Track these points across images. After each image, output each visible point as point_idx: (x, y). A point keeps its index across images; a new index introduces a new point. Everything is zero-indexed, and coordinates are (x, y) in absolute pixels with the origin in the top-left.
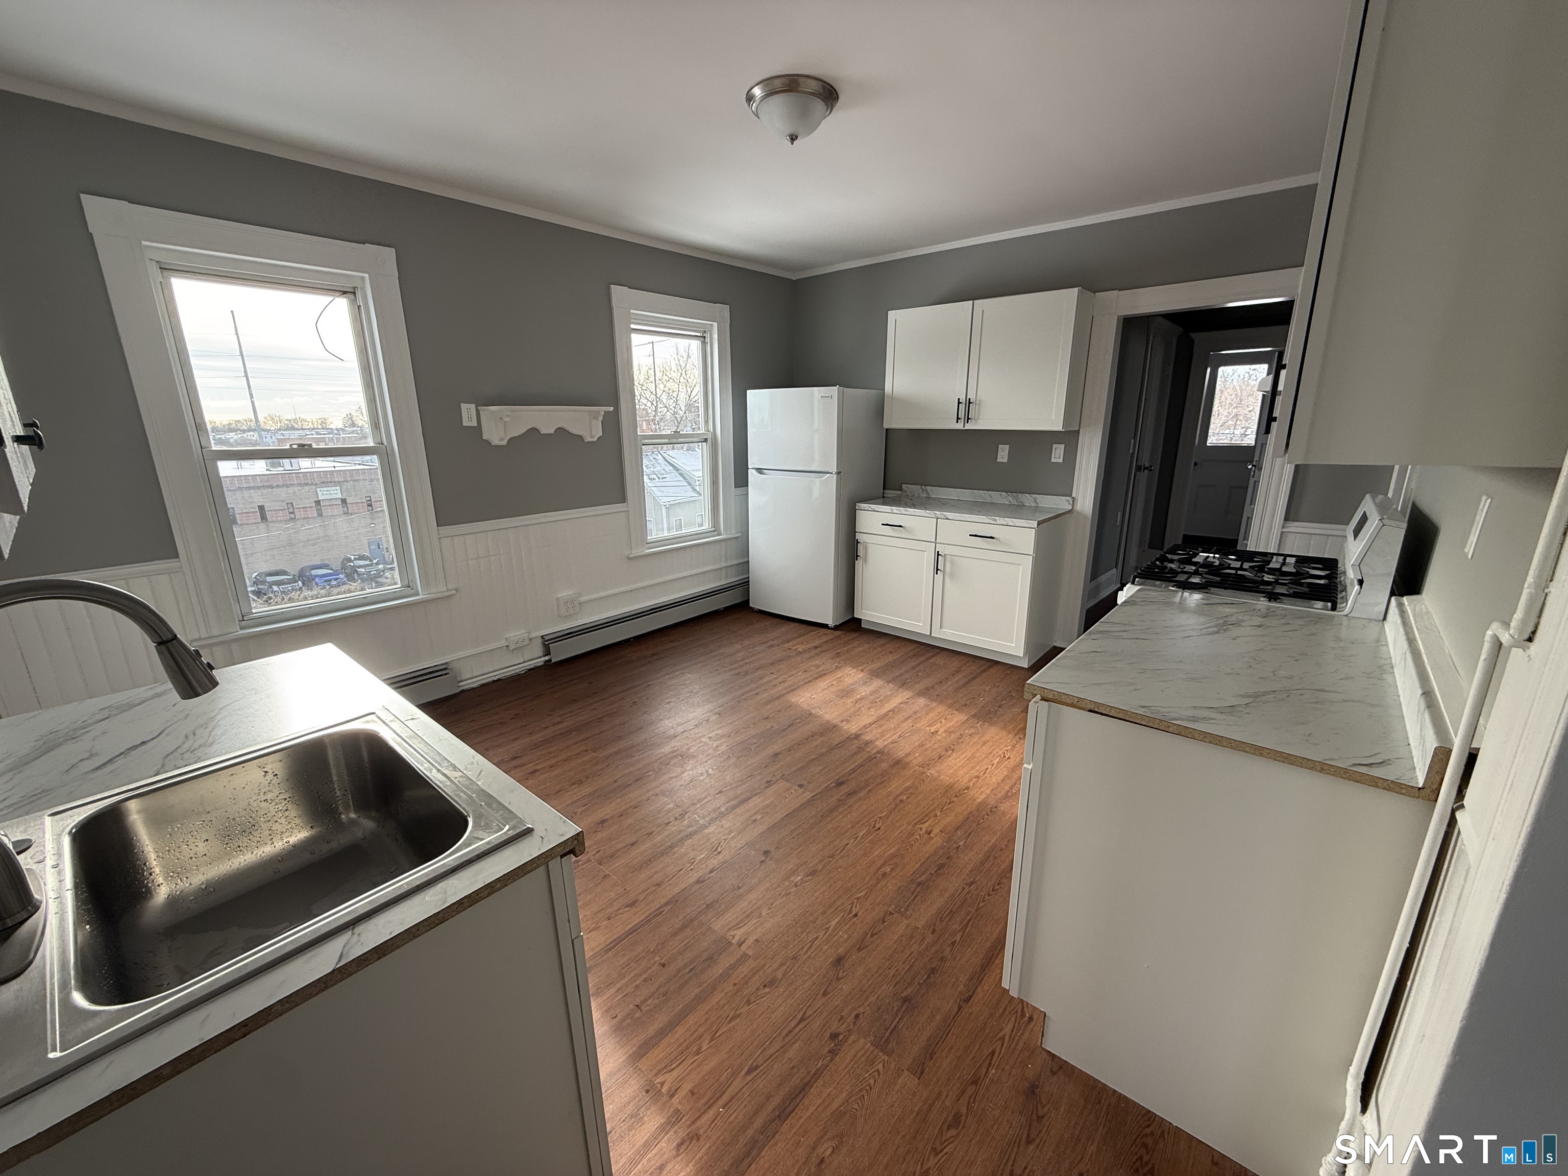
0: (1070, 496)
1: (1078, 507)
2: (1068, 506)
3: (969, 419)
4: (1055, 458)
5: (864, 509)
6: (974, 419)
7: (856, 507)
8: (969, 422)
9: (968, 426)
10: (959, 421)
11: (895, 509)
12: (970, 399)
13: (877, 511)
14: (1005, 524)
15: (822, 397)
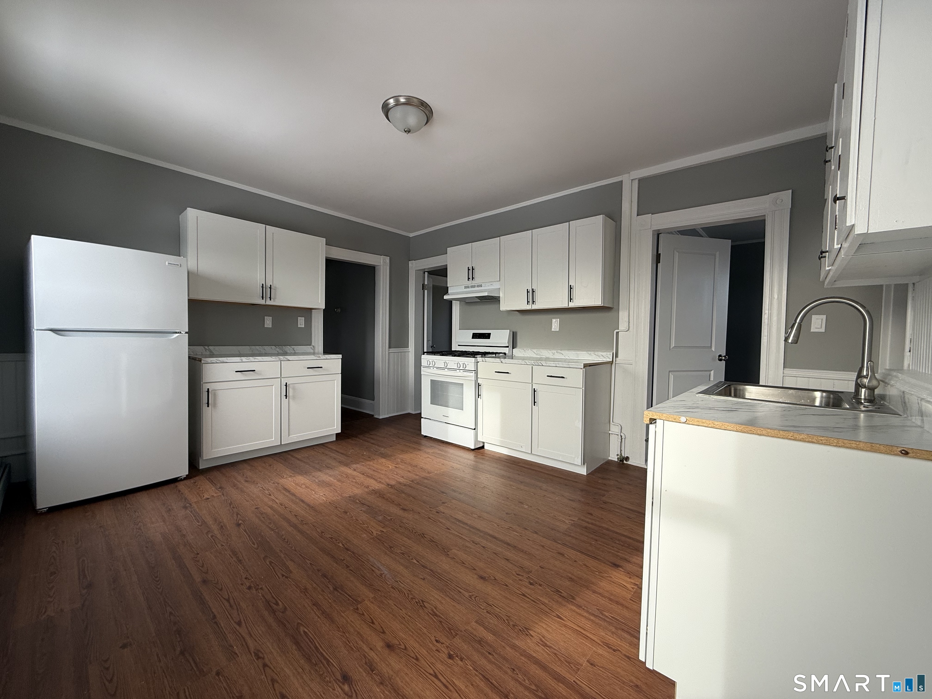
0: (311, 345)
2: (312, 351)
3: (270, 298)
4: (300, 325)
5: (212, 362)
6: (273, 299)
7: (202, 362)
8: (270, 300)
9: (269, 302)
10: (263, 299)
11: (244, 359)
12: (271, 285)
13: (226, 362)
14: (325, 358)
15: (170, 264)
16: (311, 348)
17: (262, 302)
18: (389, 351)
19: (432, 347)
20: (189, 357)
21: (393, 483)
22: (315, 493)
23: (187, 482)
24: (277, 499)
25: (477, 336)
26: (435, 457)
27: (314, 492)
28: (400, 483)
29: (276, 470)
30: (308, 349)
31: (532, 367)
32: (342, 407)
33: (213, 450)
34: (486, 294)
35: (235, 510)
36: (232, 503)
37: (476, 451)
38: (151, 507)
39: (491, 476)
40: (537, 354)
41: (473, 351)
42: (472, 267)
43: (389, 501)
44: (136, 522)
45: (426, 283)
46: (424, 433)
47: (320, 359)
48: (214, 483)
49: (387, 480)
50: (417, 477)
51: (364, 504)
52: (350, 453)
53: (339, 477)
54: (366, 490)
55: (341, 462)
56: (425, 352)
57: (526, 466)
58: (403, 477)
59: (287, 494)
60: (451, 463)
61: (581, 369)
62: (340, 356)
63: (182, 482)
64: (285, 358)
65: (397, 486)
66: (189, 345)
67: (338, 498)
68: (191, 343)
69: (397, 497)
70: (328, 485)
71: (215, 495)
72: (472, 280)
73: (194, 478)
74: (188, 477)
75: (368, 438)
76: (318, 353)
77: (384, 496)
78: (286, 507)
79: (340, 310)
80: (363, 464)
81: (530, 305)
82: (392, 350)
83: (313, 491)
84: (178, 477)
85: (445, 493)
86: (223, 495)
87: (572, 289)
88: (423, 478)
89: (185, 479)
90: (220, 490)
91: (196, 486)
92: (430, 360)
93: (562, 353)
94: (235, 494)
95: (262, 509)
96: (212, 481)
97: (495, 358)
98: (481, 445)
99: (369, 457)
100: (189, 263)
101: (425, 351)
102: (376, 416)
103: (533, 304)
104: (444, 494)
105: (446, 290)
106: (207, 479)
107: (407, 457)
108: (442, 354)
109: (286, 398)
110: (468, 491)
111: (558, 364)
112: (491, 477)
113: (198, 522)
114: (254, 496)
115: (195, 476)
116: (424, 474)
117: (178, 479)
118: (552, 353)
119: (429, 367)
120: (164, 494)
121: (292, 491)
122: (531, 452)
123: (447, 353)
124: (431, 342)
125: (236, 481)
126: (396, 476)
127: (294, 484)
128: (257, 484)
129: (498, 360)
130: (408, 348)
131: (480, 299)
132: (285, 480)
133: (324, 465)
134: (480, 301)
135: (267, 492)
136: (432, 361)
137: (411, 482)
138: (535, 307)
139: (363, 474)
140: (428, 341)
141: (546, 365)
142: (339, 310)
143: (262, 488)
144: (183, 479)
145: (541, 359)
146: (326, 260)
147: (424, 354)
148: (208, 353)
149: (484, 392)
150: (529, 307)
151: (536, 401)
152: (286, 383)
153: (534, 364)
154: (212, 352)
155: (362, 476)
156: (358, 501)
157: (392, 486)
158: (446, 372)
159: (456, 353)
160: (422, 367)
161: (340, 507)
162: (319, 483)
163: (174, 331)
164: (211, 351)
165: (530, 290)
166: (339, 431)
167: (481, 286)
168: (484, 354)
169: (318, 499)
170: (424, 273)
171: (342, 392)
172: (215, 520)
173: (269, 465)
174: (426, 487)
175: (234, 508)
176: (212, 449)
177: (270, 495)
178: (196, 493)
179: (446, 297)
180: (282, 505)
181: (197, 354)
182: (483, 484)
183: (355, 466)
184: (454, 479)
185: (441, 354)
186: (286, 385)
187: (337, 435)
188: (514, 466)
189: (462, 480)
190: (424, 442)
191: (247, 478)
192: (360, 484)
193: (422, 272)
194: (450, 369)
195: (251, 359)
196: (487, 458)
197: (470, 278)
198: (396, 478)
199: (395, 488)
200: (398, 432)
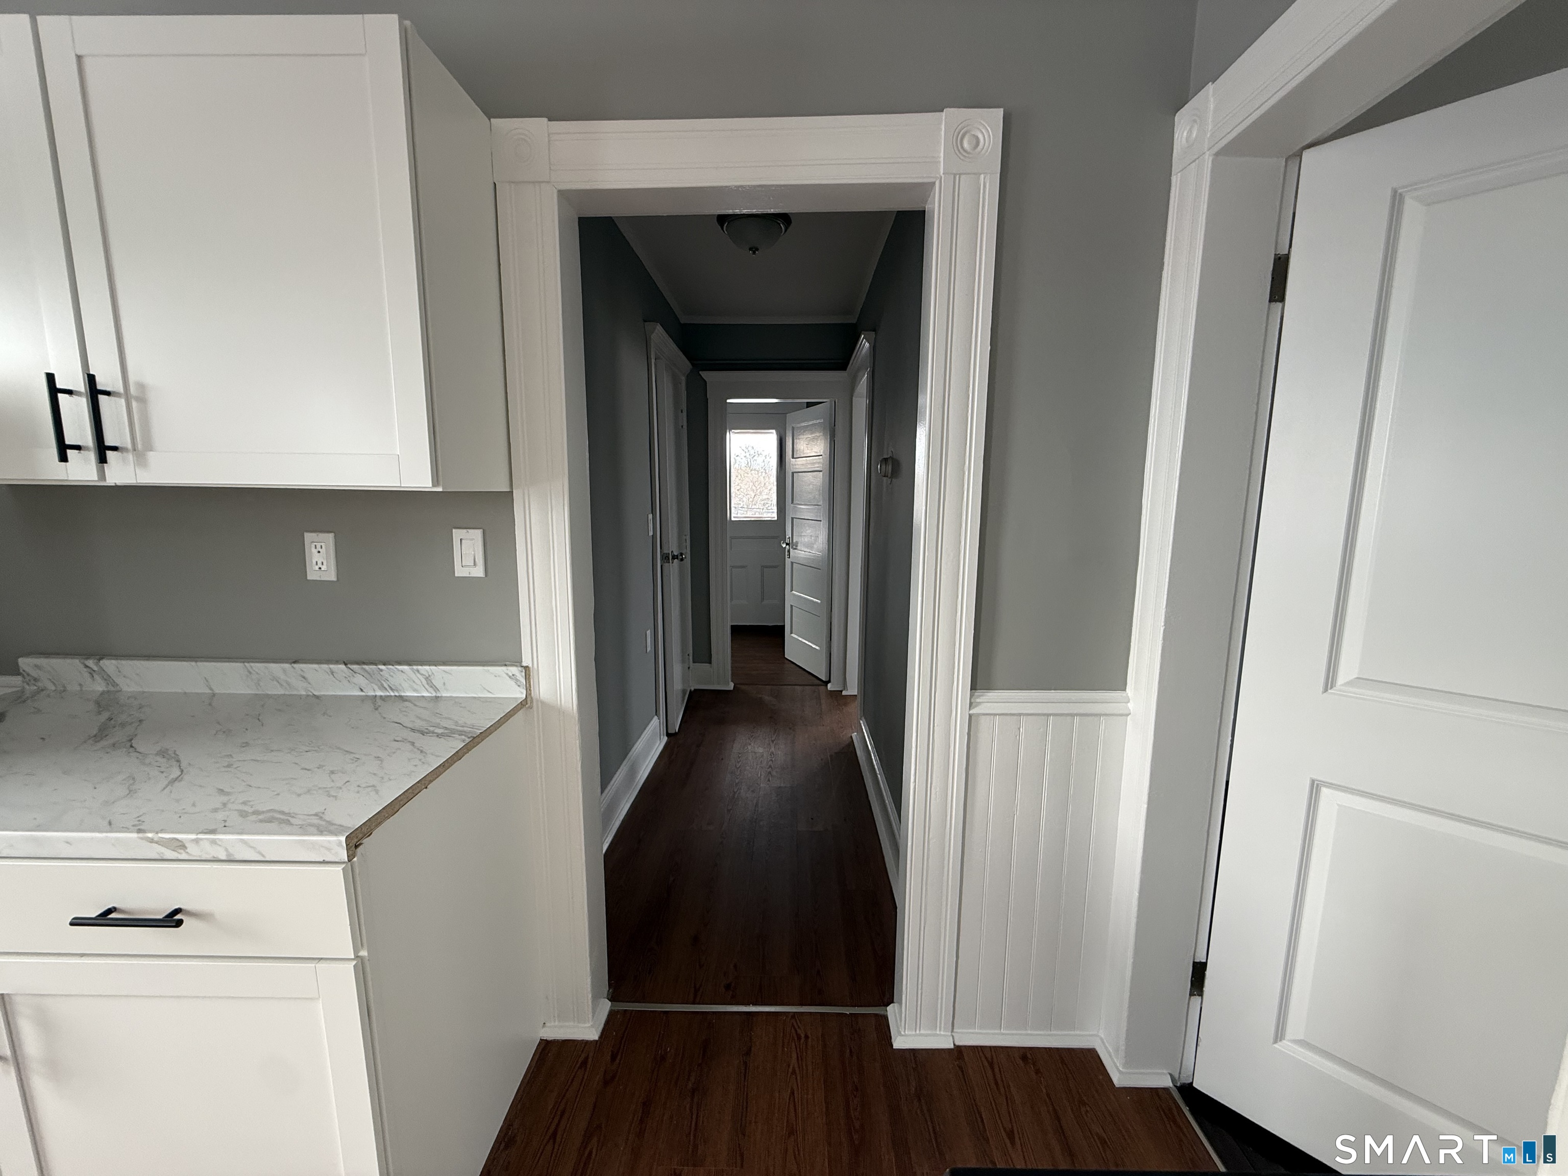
0: (517, 662)
1: (543, 690)
4: (464, 565)
130: (1125, 690)
154: (115, 684)
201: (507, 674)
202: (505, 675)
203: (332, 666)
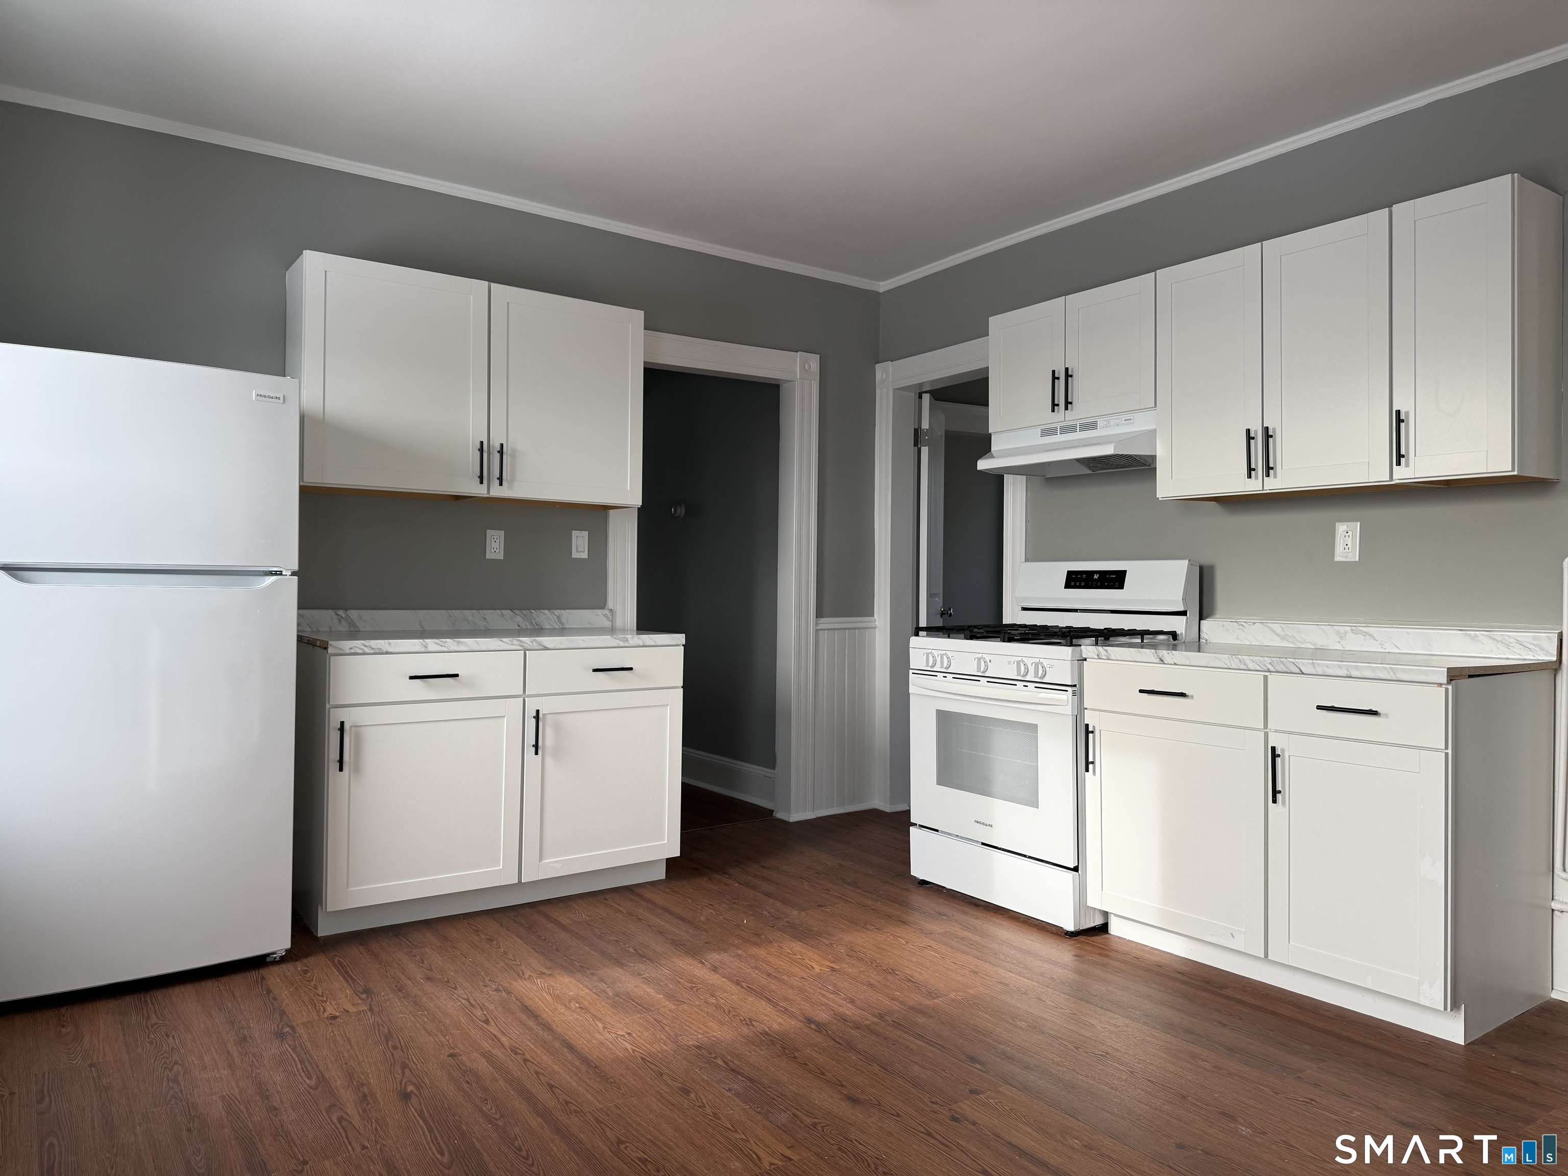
0: (606, 608)
1: (619, 623)
2: (608, 624)
3: (501, 479)
4: (577, 551)
5: (352, 651)
6: (507, 480)
7: (330, 650)
8: (501, 484)
9: (497, 492)
10: (482, 482)
11: (432, 644)
12: (502, 445)
13: (387, 653)
14: (641, 644)
15: (261, 396)
16: (605, 616)
17: (480, 490)
18: (817, 624)
19: (942, 614)
20: (300, 639)
21: (823, 1016)
22: (604, 1028)
23: (288, 969)
24: (504, 1034)
25: (1081, 580)
26: (952, 947)
27: (600, 1025)
28: (843, 1019)
29: (505, 953)
30: (596, 617)
31: (1266, 678)
32: (683, 783)
33: (350, 889)
34: (1108, 450)
35: (398, 1054)
36: (392, 1036)
37: (1082, 938)
38: (202, 1026)
39: (1127, 1021)
40: (1283, 638)
41: (1067, 627)
42: (1067, 369)
43: (809, 1071)
44: (168, 1062)
45: (925, 425)
46: (918, 870)
47: (627, 645)
48: (351, 977)
49: (806, 1006)
50: (895, 1006)
51: (738, 1073)
52: (702, 918)
53: (671, 986)
54: (745, 1030)
55: (677, 944)
56: (923, 629)
57: (1247, 999)
58: (852, 1001)
59: (531, 1023)
60: (1001, 971)
61: (1440, 685)
62: (681, 638)
63: (275, 969)
64: (537, 642)
65: (834, 1027)
66: (299, 608)
67: (665, 1047)
68: (305, 602)
69: (833, 1060)
70: (640, 1006)
71: (352, 1009)
72: (1066, 408)
73: (305, 961)
74: (289, 956)
75: (755, 876)
76: (624, 631)
77: (796, 1054)
78: (526, 1060)
79: (684, 511)
80: (740, 952)
81: (1257, 478)
82: (826, 623)
83: (600, 1020)
84: (268, 955)
85: (980, 1063)
86: (371, 1010)
87: (1402, 425)
88: (912, 1008)
89: (283, 960)
90: (364, 996)
91: (308, 981)
92: (936, 653)
93: (1370, 635)
94: (401, 1012)
95: (465, 1059)
96: (347, 972)
97: (1142, 646)
98: (1098, 921)
99: (758, 935)
100: (304, 392)
101: (921, 626)
102: (780, 815)
103: (1268, 475)
104: (978, 1066)
105: (984, 446)
106: (334, 965)
107: (863, 940)
108: (973, 633)
109: (537, 753)
110: (1053, 1063)
111: (1357, 668)
112: (1127, 1026)
113: (310, 1078)
114: (447, 1022)
115: (306, 956)
116: (915, 998)
117: (268, 959)
118: (1338, 632)
119: (930, 673)
120: (234, 996)
121: (544, 1016)
122: (1266, 955)
123: (987, 632)
124: (939, 601)
125: (403, 977)
126: (831, 996)
127: (548, 997)
128: (455, 988)
129: (1147, 654)
130: (874, 616)
131: (1089, 468)
132: (528, 984)
133: (631, 950)
134: (1091, 472)
135: (479, 1013)
136: (942, 656)
137: (876, 1020)
138: (1273, 485)
139: (738, 983)
140: (930, 596)
141: (1313, 671)
142: (681, 511)
143: (468, 1000)
144: (278, 959)
145: (1297, 653)
146: (645, 369)
147: (917, 635)
148: (344, 628)
149: (1101, 751)
150: (1254, 486)
151: (1279, 788)
152: (538, 711)
153: (1272, 669)
154: (355, 626)
155: (734, 988)
156: (720, 1062)
157: (820, 1027)
158: (983, 688)
159: (1013, 632)
160: (911, 671)
161: (671, 1073)
162: (617, 998)
163: (264, 569)
164: (352, 624)
165: (1256, 432)
166: (676, 852)
167: (1092, 426)
168: (1105, 636)
169: (611, 1045)
170: (920, 397)
171: (684, 744)
172: (350, 1076)
173: (488, 939)
174: (921, 1037)
175: (395, 1048)
176: (348, 887)
177: (487, 1022)
178: (306, 999)
179: (983, 465)
180: (516, 1054)
181: (318, 631)
182: (1103, 1044)
183: (715, 957)
184: (1008, 1022)
185: (967, 632)
186: (537, 717)
187: (670, 862)
188: (1205, 994)
189: (1035, 1028)
190: (919, 899)
191: (431, 970)
192: (729, 1012)
193: (913, 395)
194: (995, 680)
195: (450, 643)
196: (1116, 964)
197: (1058, 405)
198: (834, 1001)
199: (830, 1032)
200: (841, 865)
201: (603, 614)
202: (602, 615)
203: (503, 611)
